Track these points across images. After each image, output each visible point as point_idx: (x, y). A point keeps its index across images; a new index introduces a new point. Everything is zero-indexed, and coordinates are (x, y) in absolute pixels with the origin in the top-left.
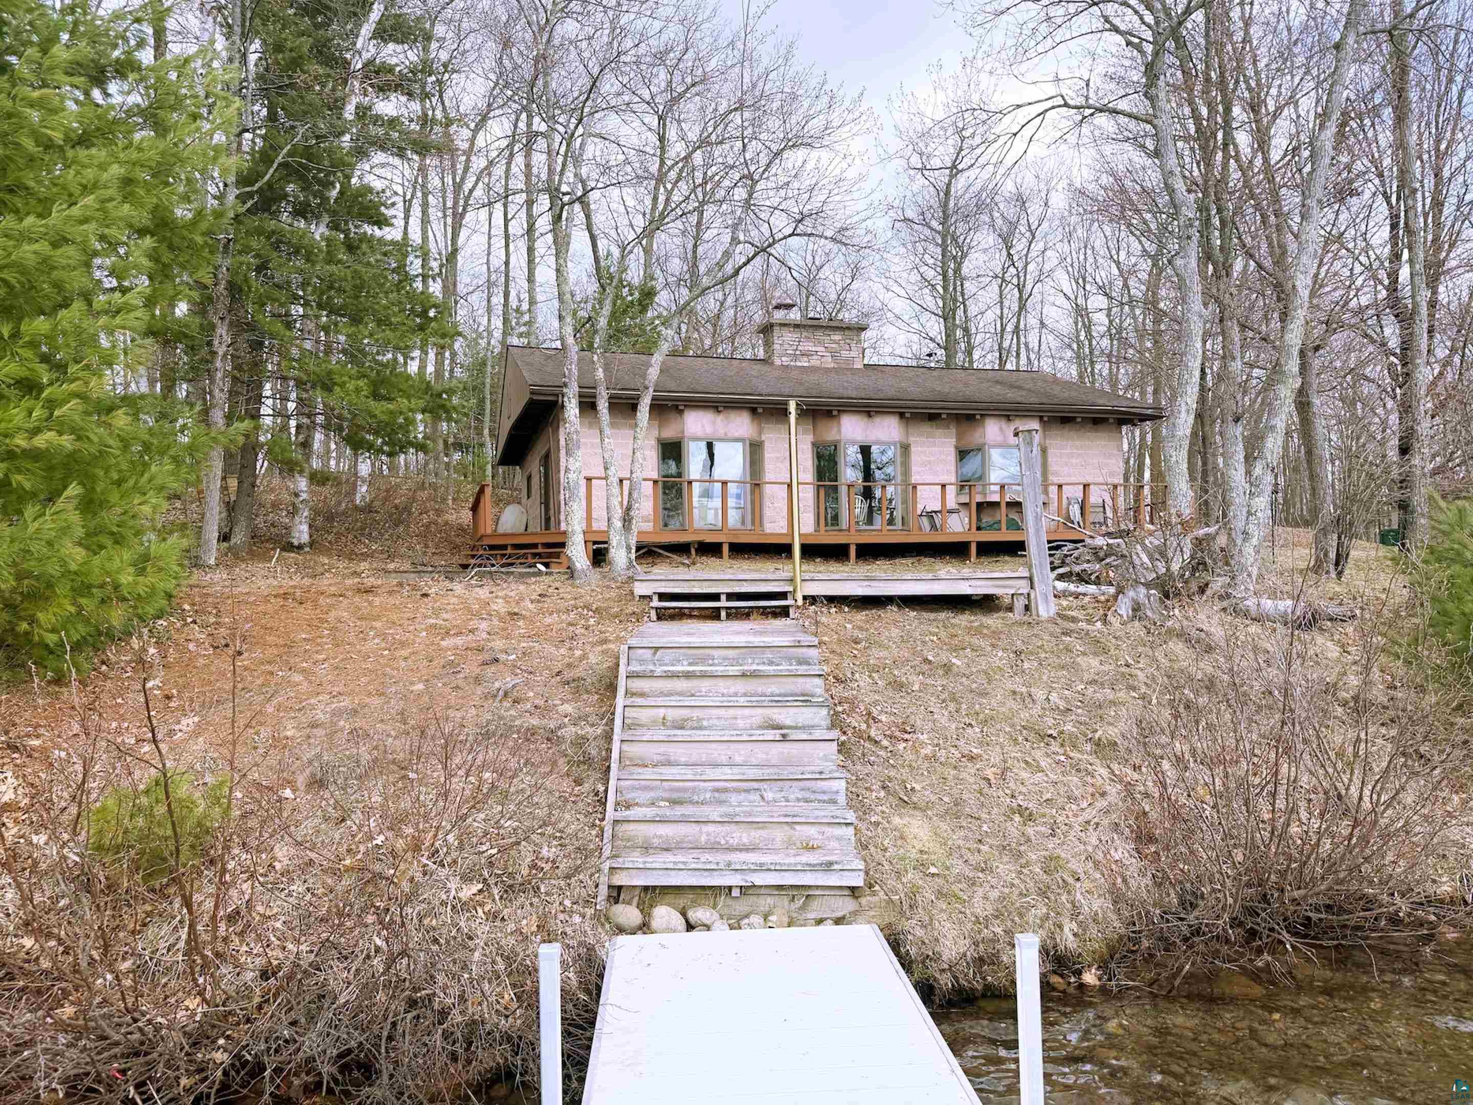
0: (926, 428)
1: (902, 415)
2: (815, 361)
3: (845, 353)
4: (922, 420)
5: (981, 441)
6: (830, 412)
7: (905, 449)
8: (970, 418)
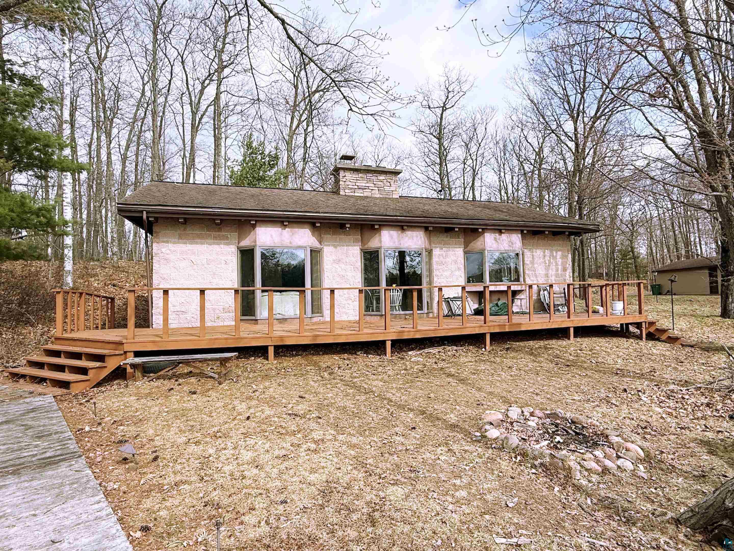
0: (444, 238)
1: (426, 229)
2: (367, 193)
3: (387, 188)
4: (441, 232)
5: (481, 247)
6: (373, 226)
7: (430, 252)
8: (475, 231)
